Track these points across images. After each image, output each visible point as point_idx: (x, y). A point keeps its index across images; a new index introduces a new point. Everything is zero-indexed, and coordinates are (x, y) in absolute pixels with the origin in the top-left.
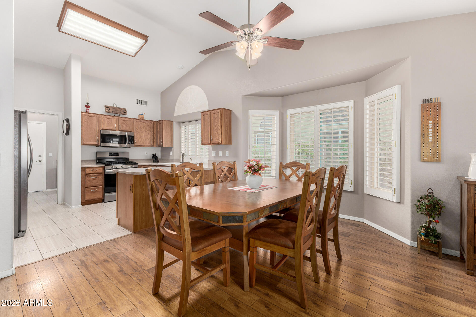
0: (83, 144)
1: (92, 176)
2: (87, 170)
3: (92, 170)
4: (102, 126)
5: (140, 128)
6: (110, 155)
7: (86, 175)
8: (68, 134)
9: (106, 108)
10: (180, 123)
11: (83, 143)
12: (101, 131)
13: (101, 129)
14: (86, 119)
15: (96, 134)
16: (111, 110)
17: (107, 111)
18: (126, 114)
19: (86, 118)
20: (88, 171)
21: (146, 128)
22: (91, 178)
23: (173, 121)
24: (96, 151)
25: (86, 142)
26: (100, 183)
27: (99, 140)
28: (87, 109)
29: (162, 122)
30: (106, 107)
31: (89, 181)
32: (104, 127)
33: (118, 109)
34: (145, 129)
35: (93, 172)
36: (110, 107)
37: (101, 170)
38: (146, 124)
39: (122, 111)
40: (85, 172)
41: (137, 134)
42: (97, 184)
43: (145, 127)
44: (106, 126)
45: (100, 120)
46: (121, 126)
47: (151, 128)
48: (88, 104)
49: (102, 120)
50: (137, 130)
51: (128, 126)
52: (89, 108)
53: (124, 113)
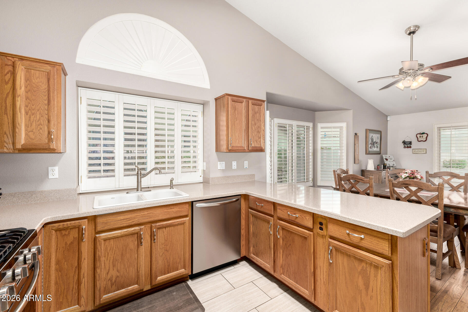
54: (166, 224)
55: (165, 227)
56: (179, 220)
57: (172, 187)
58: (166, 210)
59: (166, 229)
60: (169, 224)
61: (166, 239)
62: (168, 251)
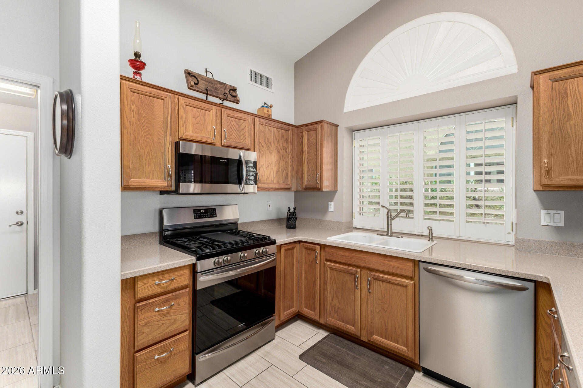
0: (125, 188)
1: (158, 305)
2: (140, 285)
3: (157, 282)
4: (181, 130)
5: (267, 142)
6: (196, 218)
7: (138, 305)
8: (69, 151)
9: (190, 79)
10: (353, 131)
11: (125, 184)
12: (177, 145)
13: (177, 140)
14: (133, 103)
15: (164, 154)
16: (202, 85)
17: (192, 86)
18: (237, 102)
19: (133, 98)
20: (143, 290)
21: (278, 142)
22: (154, 314)
23: (338, 126)
24: (158, 206)
25: (135, 181)
26: (183, 322)
27: (171, 174)
28: (135, 73)
29: (320, 126)
30: (189, 74)
31: (146, 324)
32: (186, 133)
33: (219, 85)
34: (276, 144)
35: (160, 290)
36: (199, 75)
37: (185, 279)
38: (279, 132)
39: (227, 92)
40: (132, 294)
41: (262, 157)
42: (174, 327)
43: (276, 139)
44: (191, 131)
45: (175, 110)
46: (228, 135)
47: (287, 143)
48: (137, 55)
49: (182, 112)
50: (260, 145)
51: (242, 133)
52: (140, 71)
53: (234, 99)
54: (382, 277)
55: (383, 281)
56: (398, 279)
57: (432, 238)
58: (383, 261)
59: (383, 284)
60: (386, 279)
61: (383, 296)
62: (386, 312)
